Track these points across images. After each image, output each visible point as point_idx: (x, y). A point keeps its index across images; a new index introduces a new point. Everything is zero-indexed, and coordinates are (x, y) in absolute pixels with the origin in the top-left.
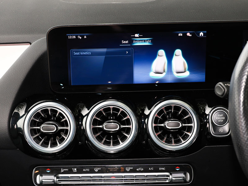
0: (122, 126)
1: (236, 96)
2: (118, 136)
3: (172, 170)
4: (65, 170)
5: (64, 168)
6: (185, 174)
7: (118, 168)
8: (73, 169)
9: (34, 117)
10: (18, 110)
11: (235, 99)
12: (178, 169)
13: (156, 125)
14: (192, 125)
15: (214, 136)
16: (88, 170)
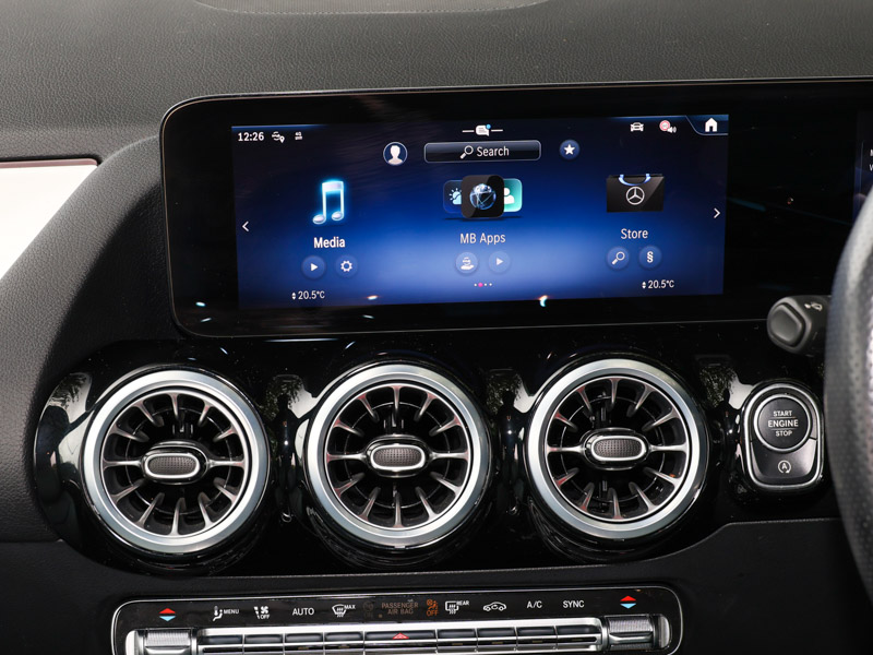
0: (435, 455)
1: (854, 348)
2: (418, 489)
3: (607, 609)
4: (225, 612)
5: (223, 606)
6: (655, 621)
7: (416, 605)
8: (256, 608)
9: (117, 423)
10: (64, 402)
11: (851, 357)
12: (628, 606)
13: (555, 449)
14: (684, 447)
15: (760, 487)
16: (310, 611)
